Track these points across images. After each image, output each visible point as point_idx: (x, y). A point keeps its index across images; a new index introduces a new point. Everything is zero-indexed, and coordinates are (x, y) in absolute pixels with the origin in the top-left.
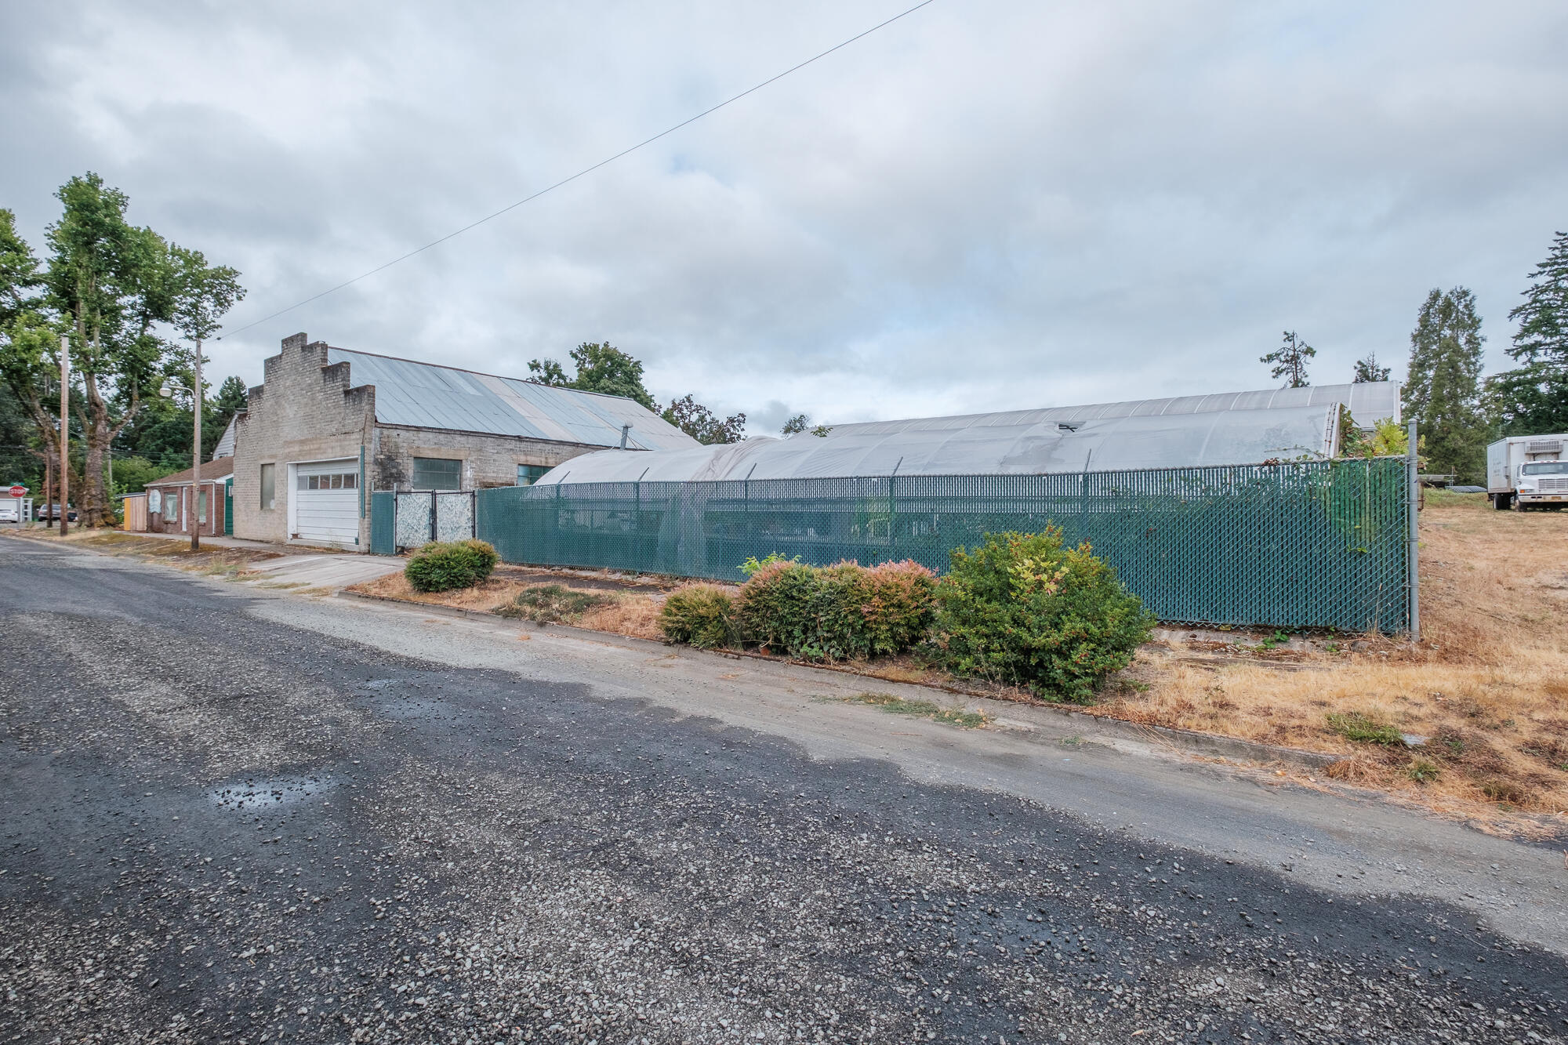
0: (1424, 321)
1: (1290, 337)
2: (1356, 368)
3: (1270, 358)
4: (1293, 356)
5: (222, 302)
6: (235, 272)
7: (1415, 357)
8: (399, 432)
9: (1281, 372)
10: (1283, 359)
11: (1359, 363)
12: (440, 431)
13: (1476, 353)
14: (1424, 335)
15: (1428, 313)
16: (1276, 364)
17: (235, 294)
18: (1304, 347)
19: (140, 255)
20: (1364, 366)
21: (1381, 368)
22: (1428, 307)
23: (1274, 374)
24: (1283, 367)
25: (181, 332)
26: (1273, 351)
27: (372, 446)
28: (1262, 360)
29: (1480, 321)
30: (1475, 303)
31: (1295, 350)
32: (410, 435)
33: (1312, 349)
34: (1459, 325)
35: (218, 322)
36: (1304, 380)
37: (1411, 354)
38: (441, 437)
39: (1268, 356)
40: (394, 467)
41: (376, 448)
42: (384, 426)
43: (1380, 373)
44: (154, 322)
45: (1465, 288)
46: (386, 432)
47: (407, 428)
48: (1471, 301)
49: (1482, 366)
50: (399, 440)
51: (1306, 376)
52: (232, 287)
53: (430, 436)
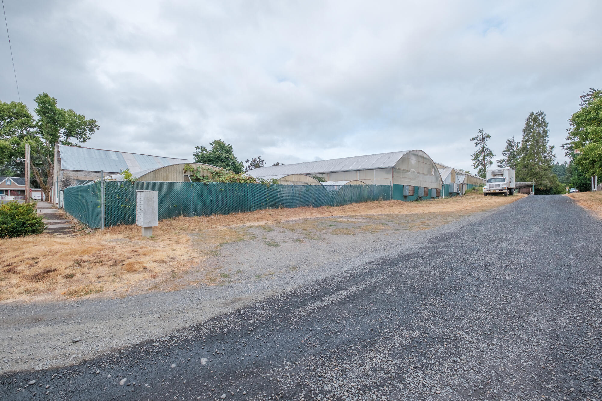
0: (527, 125)
1: (481, 131)
2: (507, 142)
3: (473, 139)
4: (482, 138)
5: (92, 131)
6: (96, 121)
7: (524, 138)
8: (70, 172)
9: (478, 144)
10: (478, 139)
11: (508, 140)
12: (86, 171)
13: (546, 136)
14: (528, 129)
15: (529, 121)
16: (476, 141)
17: (96, 128)
18: (486, 135)
19: (60, 117)
20: (509, 141)
21: (516, 142)
22: (529, 119)
23: (475, 145)
24: (478, 142)
25: (78, 141)
26: (474, 136)
27: (60, 176)
28: (471, 140)
29: (548, 124)
30: (545, 117)
31: (483, 136)
32: (74, 173)
33: (489, 136)
34: (539, 126)
35: (90, 137)
36: (486, 147)
37: (523, 137)
38: (87, 173)
39: (472, 138)
40: (68, 183)
41: (61, 177)
42: (64, 170)
43: (516, 144)
44: (71, 138)
45: (542, 111)
46: (65, 172)
47: (73, 171)
48: (544, 116)
49: (548, 141)
50: (70, 175)
51: (486, 146)
52: (96, 126)
53: (82, 173)
